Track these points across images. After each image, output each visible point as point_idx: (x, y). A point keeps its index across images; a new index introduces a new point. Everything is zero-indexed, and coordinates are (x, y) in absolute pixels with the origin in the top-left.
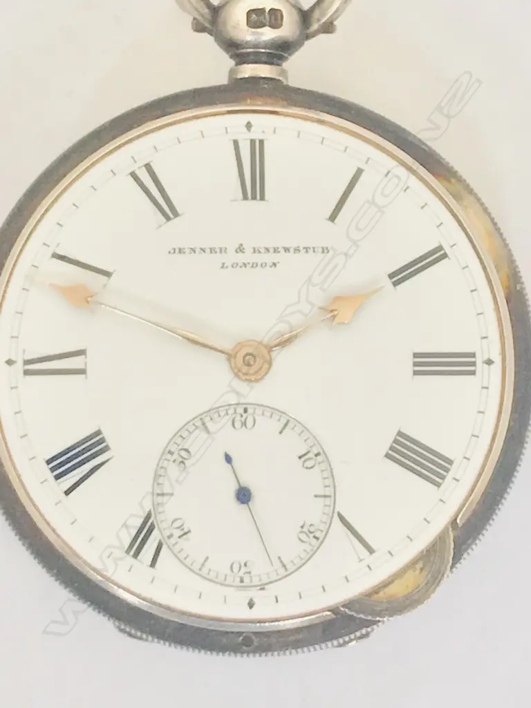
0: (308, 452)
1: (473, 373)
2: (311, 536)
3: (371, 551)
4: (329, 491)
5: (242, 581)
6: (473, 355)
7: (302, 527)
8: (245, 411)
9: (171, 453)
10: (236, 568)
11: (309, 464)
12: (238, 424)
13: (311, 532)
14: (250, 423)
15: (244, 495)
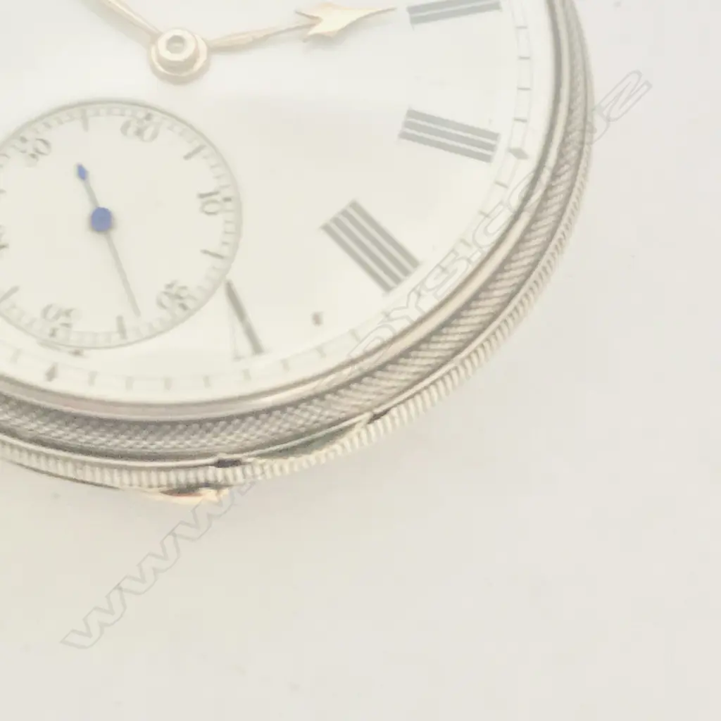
0: (216, 193)
1: (487, 159)
2: (178, 301)
3: (257, 349)
4: (225, 251)
5: (53, 334)
6: (495, 136)
7: (170, 286)
8: (148, 117)
9: (24, 140)
10: (52, 313)
11: (210, 208)
12: (131, 130)
13: (180, 298)
14: (148, 133)
15: (101, 221)
